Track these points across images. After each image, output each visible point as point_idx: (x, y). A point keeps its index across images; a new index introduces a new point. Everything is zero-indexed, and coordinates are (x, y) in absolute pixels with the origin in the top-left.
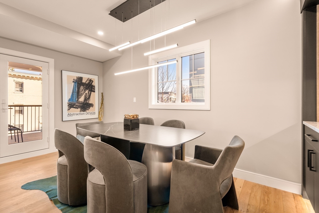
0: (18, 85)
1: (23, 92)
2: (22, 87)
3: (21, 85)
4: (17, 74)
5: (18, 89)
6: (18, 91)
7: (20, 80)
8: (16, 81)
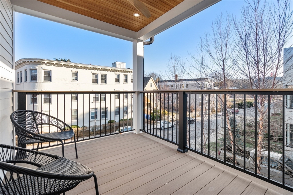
0: (74, 74)
1: (77, 81)
2: (77, 76)
3: (76, 74)
4: (73, 65)
5: (74, 78)
6: (74, 79)
7: (75, 70)
8: (72, 71)
